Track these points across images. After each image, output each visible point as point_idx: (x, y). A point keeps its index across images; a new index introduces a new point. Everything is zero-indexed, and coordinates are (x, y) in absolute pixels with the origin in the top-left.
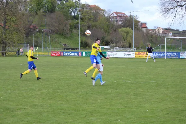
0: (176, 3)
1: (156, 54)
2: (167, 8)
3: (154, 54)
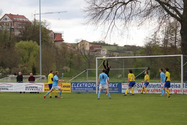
2: (99, 8)
3: (76, 85)
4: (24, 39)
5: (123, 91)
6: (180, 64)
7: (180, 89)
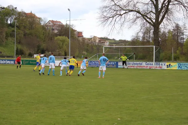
0: (115, 12)
1: (94, 63)
2: (106, 17)
3: (91, 63)
4: (60, 35)
5: (119, 67)
6: (153, 51)
7: (152, 66)
